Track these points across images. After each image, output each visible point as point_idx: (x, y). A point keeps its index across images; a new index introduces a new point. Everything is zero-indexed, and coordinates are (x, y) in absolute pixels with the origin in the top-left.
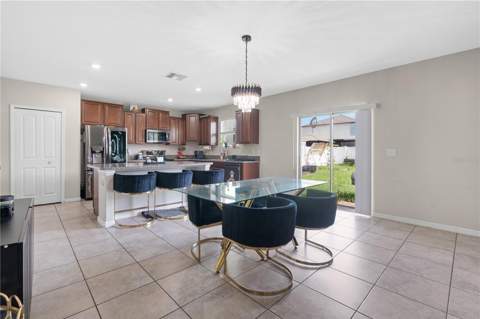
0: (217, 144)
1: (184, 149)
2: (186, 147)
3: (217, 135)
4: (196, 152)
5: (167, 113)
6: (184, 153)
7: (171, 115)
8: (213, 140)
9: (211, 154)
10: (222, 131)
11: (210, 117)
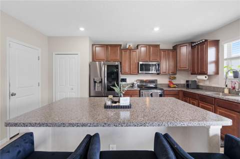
0: (217, 73)
1: (175, 78)
2: (176, 76)
3: (217, 63)
4: (187, 81)
5: (157, 46)
6: (175, 82)
7: (161, 47)
8: (211, 69)
9: (207, 84)
10: (225, 57)
11: (206, 41)
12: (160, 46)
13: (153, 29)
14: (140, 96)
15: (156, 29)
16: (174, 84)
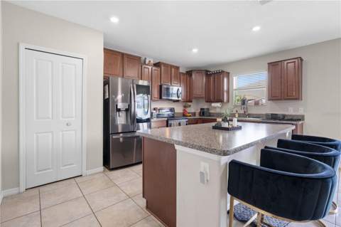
0: (228, 101)
1: (189, 106)
4: (202, 109)
6: (189, 110)
10: (234, 88)
11: (223, 72)
12: (180, 69)
13: (191, 49)
14: (167, 126)
15: (195, 51)
16: (189, 113)
